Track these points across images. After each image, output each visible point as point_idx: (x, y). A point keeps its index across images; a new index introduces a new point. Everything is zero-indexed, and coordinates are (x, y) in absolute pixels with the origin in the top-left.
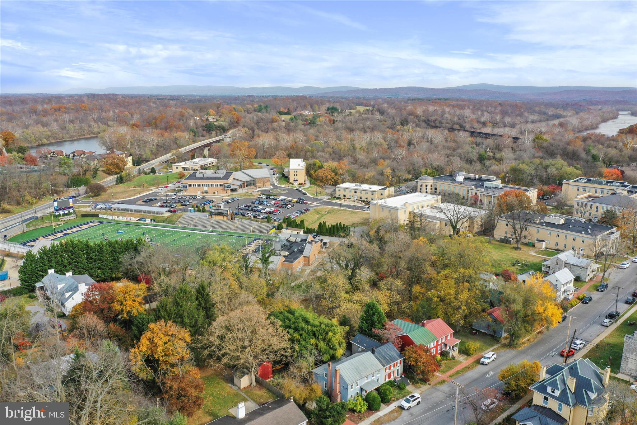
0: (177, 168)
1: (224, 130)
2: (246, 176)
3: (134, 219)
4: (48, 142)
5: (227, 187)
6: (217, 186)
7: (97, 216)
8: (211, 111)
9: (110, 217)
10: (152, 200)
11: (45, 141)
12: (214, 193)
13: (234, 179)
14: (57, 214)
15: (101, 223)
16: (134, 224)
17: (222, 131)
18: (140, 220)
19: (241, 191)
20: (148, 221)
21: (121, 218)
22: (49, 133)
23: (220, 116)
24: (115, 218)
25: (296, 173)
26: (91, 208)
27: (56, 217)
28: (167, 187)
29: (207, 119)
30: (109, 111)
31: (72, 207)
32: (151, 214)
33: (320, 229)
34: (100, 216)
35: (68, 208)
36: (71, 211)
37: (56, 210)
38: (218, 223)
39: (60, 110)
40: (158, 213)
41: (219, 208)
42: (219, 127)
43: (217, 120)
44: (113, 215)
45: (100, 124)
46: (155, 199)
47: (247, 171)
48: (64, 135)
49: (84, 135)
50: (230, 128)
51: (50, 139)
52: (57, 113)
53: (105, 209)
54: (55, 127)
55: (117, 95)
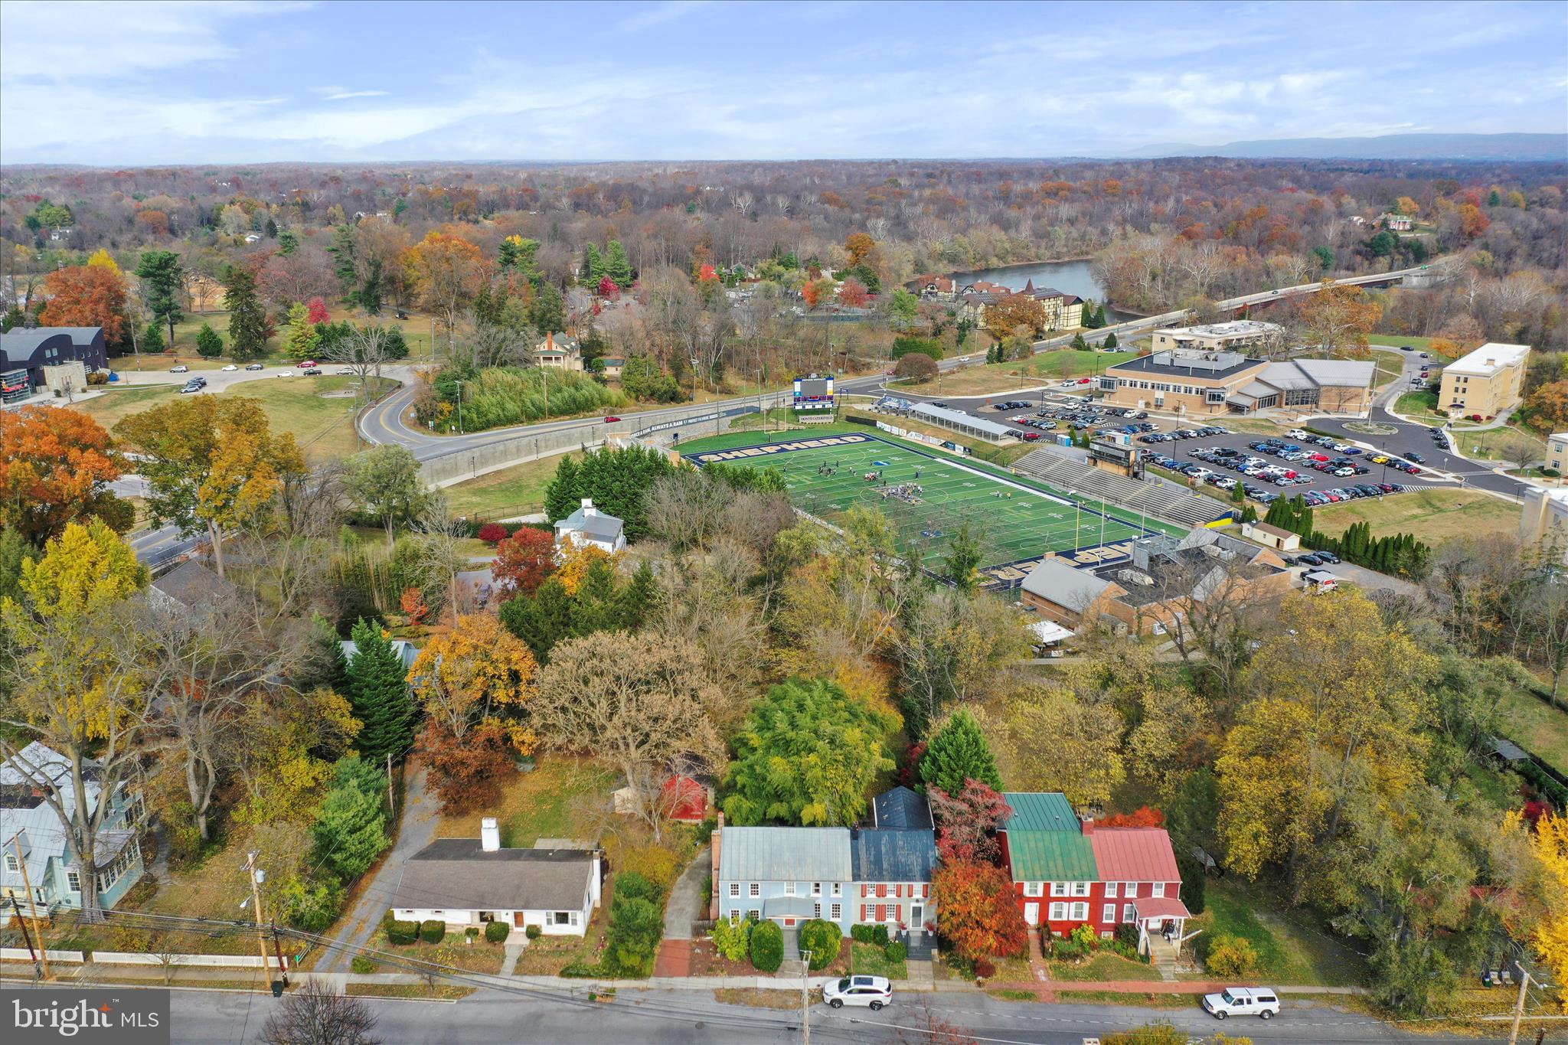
0: (1163, 340)
1: (1418, 254)
2: (1302, 376)
3: (934, 443)
4: (1002, 265)
5: (1213, 397)
6: (1188, 390)
7: (873, 423)
8: (1404, 202)
9: (895, 431)
10: (1017, 406)
11: (994, 262)
12: (1177, 409)
13: (1257, 379)
14: (799, 407)
15: (867, 440)
16: (928, 453)
17: (1411, 256)
18: (945, 445)
19: (1264, 413)
20: (959, 451)
21: (914, 437)
22: (1007, 245)
23: (1427, 217)
24: (903, 432)
25: (1461, 385)
26: (871, 406)
27: (797, 413)
28: (1086, 381)
29: (1385, 224)
30: (1166, 197)
31: (831, 398)
32: (975, 437)
33: (1348, 545)
34: (879, 424)
35: (823, 398)
36: (829, 405)
37: (797, 400)
38: (1102, 480)
39: (1056, 194)
40: (987, 435)
41: (1111, 444)
42: (1408, 245)
43: (1413, 229)
44: (901, 426)
45: (1129, 228)
46: (1026, 405)
47: (1309, 365)
48: (1042, 251)
49: (1087, 253)
50: (1444, 250)
51: (1010, 258)
52: (1047, 201)
53: (896, 411)
54: (1025, 232)
55: (1225, 160)
